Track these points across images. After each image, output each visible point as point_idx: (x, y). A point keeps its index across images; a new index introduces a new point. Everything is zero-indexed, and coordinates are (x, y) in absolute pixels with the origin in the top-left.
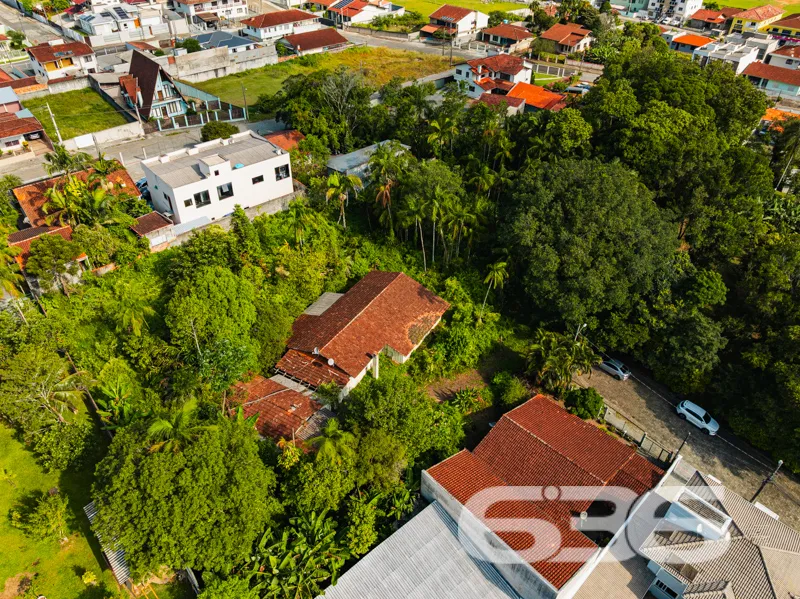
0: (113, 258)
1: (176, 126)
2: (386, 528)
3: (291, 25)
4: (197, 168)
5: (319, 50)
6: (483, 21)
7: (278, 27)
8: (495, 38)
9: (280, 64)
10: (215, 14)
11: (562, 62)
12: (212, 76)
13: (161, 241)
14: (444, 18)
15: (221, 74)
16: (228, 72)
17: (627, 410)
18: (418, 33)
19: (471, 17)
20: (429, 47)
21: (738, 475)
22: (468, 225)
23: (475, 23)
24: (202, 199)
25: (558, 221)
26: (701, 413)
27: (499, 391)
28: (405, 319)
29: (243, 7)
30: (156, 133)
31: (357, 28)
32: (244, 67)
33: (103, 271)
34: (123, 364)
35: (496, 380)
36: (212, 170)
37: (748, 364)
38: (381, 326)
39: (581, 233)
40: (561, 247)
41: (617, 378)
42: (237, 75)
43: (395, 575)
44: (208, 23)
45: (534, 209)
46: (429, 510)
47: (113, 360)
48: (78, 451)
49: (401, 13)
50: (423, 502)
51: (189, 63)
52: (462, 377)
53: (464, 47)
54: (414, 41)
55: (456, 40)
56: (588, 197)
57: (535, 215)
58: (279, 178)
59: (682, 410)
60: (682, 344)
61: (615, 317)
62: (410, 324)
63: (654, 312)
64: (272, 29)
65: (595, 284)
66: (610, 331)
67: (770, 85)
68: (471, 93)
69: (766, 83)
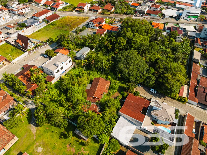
0: (46, 88)
1: (35, 50)
2: (116, 121)
3: (45, 14)
4: (55, 65)
5: (54, 20)
6: (89, 5)
8: (93, 10)
9: (47, 26)
10: (22, 12)
11: (109, 14)
12: (32, 33)
14: (80, 7)
15: (34, 32)
16: (36, 31)
17: (142, 92)
18: (75, 11)
20: (79, 14)
21: (161, 99)
22: (109, 66)
23: (88, 6)
24: (58, 71)
25: (126, 64)
26: (154, 90)
27: (123, 95)
28: (104, 86)
29: (29, 9)
30: (31, 53)
31: (59, 11)
32: (39, 29)
33: (45, 91)
34: (62, 108)
35: (122, 93)
36: (59, 65)
37: (159, 81)
38: (101, 89)
39: (131, 65)
40: (128, 69)
41: (140, 87)
42: (38, 31)
43: (119, 127)
44: (22, 15)
45: (121, 62)
46: (121, 117)
47: (60, 107)
48: (67, 124)
49: (68, 5)
50: (119, 116)
51: (27, 31)
52: (116, 94)
53: (87, 13)
54: (75, 13)
55: (84, 12)
56: (130, 58)
57: (122, 63)
58: (70, 62)
59: (150, 90)
60: (149, 80)
61: (138, 78)
62: (106, 87)
63: (144, 76)
64: (41, 16)
65: (134, 73)
66: (138, 80)
67: (152, 15)
68: (94, 28)
69: (151, 14)
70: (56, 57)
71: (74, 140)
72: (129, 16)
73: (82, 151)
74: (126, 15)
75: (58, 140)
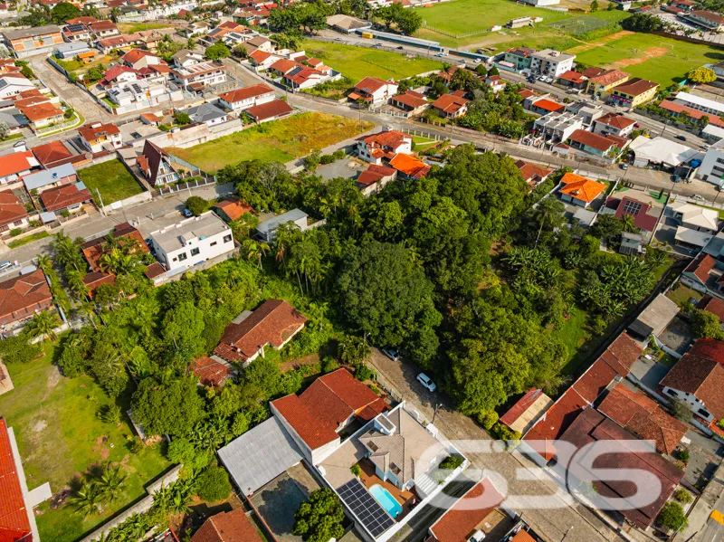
0: (136, 291)
1: (172, 191)
2: (252, 425)
3: (254, 98)
4: (180, 238)
5: (272, 118)
6: (393, 90)
7: (244, 101)
8: (401, 104)
9: (244, 131)
10: (203, 83)
11: (443, 125)
12: (197, 143)
13: (160, 281)
14: (364, 89)
15: (203, 141)
16: (208, 139)
17: (392, 377)
18: (346, 99)
19: (384, 88)
20: (353, 111)
22: (323, 274)
23: (387, 91)
24: (182, 257)
25: (360, 279)
26: (427, 379)
27: (324, 365)
28: (282, 327)
29: (223, 76)
30: (159, 197)
31: (303, 92)
32: (219, 135)
33: (130, 297)
34: (141, 349)
35: (325, 360)
36: (187, 242)
37: (447, 356)
38: (268, 331)
39: (368, 287)
40: (359, 292)
41: (392, 359)
42: (214, 142)
43: (251, 444)
44: (197, 92)
45: (350, 272)
46: (272, 419)
47: (136, 347)
48: (124, 389)
49: (338, 77)
50: (271, 414)
51: (181, 136)
52: (309, 357)
53: (377, 111)
54: (343, 105)
55: (372, 106)
56: (374, 268)
57: (350, 275)
58: (225, 241)
59: (418, 378)
60: (416, 344)
61: (387, 330)
62: (284, 330)
63: (405, 328)
64: (240, 102)
65: (375, 313)
66: (384, 337)
67: (586, 148)
68: (368, 159)
69: (583, 146)
70: (197, 219)
71: (121, 433)
72: (506, 139)
73: (122, 463)
74: (495, 136)
75: (90, 418)
